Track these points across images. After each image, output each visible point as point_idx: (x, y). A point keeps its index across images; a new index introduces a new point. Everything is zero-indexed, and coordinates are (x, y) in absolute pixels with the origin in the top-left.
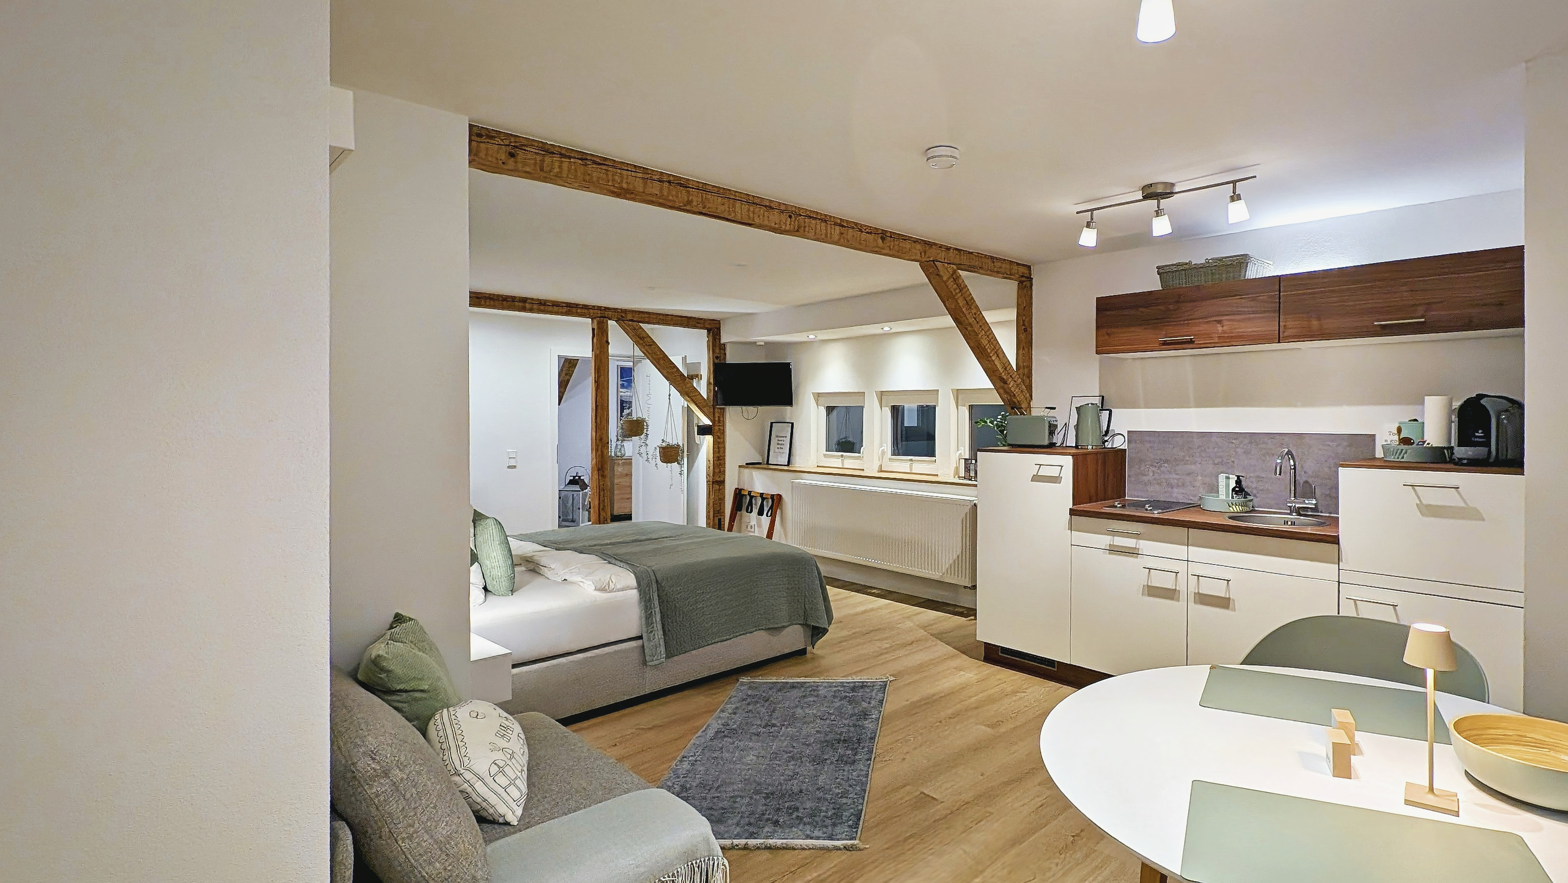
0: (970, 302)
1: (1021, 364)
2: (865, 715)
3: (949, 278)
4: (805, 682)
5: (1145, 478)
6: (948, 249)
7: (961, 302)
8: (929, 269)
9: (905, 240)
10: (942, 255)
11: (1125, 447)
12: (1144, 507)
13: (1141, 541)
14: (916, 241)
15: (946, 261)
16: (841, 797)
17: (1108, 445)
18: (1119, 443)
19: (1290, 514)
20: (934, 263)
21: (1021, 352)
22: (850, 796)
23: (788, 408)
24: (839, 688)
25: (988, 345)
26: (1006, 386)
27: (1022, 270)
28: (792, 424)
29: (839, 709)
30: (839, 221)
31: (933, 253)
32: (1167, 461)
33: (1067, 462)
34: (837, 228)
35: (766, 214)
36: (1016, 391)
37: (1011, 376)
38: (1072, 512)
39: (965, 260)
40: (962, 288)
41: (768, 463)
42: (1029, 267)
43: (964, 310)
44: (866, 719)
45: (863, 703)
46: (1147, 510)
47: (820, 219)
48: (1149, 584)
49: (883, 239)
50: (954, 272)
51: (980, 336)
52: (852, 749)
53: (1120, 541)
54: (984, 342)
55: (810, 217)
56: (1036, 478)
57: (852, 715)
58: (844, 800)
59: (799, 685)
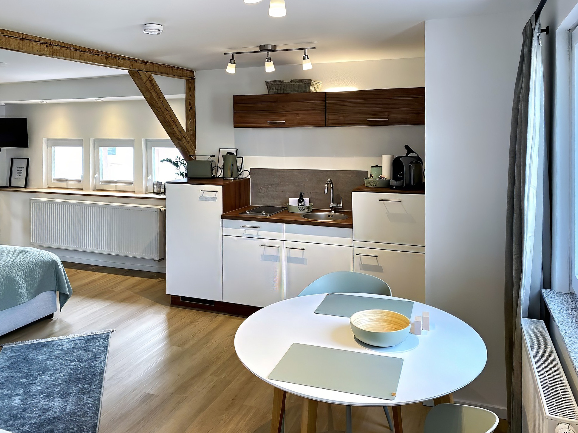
0: (160, 95)
1: (189, 128)
2: (95, 357)
3: (147, 81)
4: (53, 341)
5: (260, 194)
6: (146, 63)
7: (154, 95)
8: (135, 75)
9: (119, 58)
10: (142, 66)
11: (249, 177)
12: (262, 212)
13: (260, 232)
14: (127, 59)
15: (145, 70)
16: (83, 417)
17: (241, 176)
18: (246, 175)
19: (330, 211)
20: (138, 71)
21: (189, 121)
22: (89, 415)
23: (25, 148)
24: (77, 342)
25: (171, 119)
26: (181, 142)
27: (189, 74)
28: (28, 159)
29: (78, 357)
30: (79, 48)
31: (137, 65)
32: (271, 185)
33: (219, 189)
34: (78, 52)
35: (31, 44)
36: (187, 145)
37: (184, 137)
38: (223, 217)
39: (156, 68)
40: (154, 86)
41: (10, 186)
42: (193, 72)
43: (156, 99)
44: (96, 361)
45: (94, 350)
46: (262, 214)
47: (66, 47)
48: (264, 254)
49: (106, 58)
50: (150, 76)
51: (165, 114)
52: (88, 384)
53: (249, 232)
54: (168, 117)
55: (60, 46)
56: (202, 198)
57: (87, 360)
58: (85, 419)
59: (49, 344)
